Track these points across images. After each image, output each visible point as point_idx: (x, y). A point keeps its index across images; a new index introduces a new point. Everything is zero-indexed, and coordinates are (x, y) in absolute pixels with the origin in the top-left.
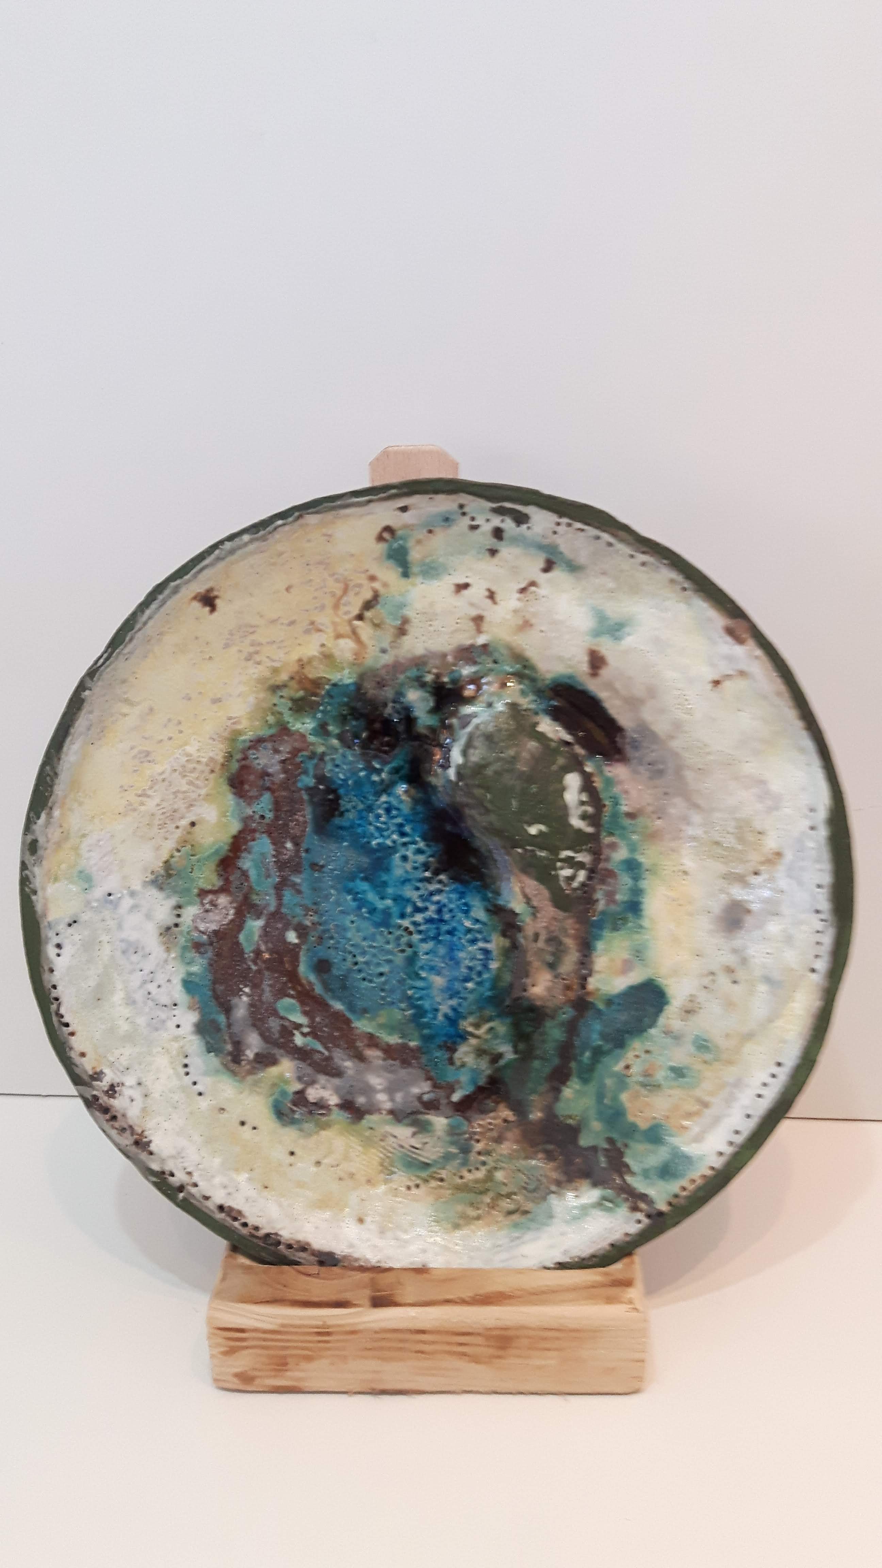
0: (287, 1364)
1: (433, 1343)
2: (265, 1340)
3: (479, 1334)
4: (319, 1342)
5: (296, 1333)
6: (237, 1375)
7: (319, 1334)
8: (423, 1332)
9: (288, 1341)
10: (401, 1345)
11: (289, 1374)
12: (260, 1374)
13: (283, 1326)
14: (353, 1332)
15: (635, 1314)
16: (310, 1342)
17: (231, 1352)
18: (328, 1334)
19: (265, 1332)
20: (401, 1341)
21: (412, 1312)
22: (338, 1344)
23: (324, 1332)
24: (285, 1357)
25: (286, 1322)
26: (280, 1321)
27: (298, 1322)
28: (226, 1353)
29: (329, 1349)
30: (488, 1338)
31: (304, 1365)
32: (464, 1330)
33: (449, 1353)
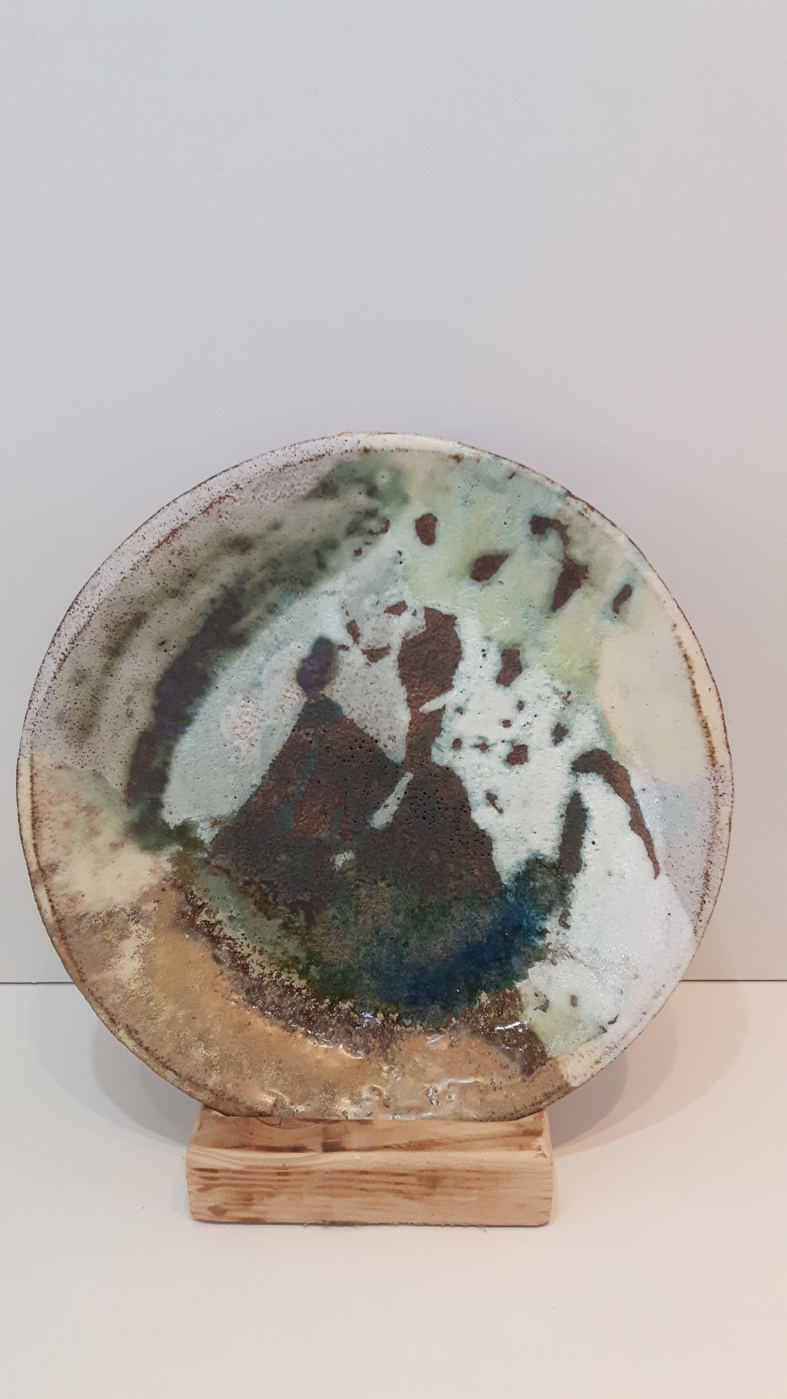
0: (253, 1199)
1: (373, 1182)
2: (234, 1179)
3: (413, 1175)
4: (279, 1180)
5: (260, 1173)
6: (210, 1209)
7: (279, 1174)
8: (366, 1173)
9: (255, 1180)
10: (348, 1184)
11: (254, 1207)
12: (231, 1207)
13: (250, 1167)
14: (307, 1173)
15: (543, 1159)
16: (272, 1181)
17: (205, 1189)
18: (287, 1174)
19: (234, 1172)
20: (349, 1180)
21: (357, 1156)
22: (296, 1183)
23: (283, 1173)
24: (250, 1194)
25: (252, 1163)
26: (247, 1163)
27: (261, 1164)
28: (200, 1190)
29: (288, 1187)
30: (420, 1179)
31: (266, 1200)
32: (401, 1171)
33: (387, 1190)
